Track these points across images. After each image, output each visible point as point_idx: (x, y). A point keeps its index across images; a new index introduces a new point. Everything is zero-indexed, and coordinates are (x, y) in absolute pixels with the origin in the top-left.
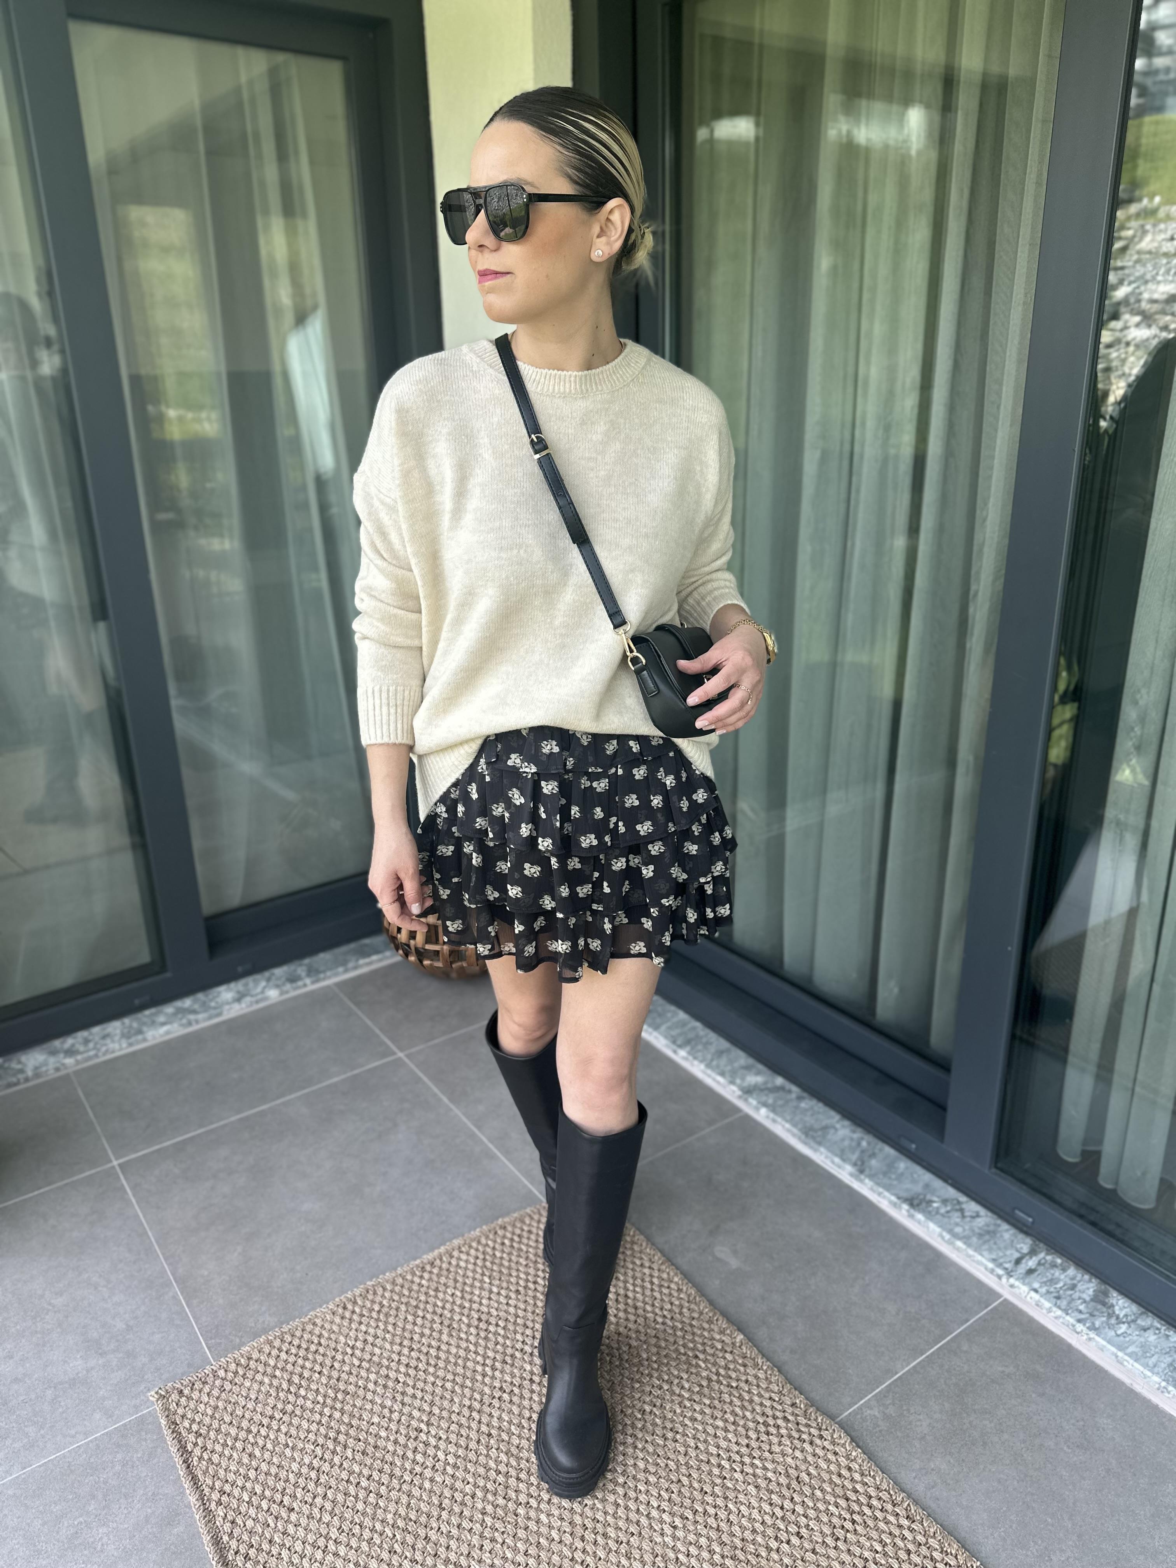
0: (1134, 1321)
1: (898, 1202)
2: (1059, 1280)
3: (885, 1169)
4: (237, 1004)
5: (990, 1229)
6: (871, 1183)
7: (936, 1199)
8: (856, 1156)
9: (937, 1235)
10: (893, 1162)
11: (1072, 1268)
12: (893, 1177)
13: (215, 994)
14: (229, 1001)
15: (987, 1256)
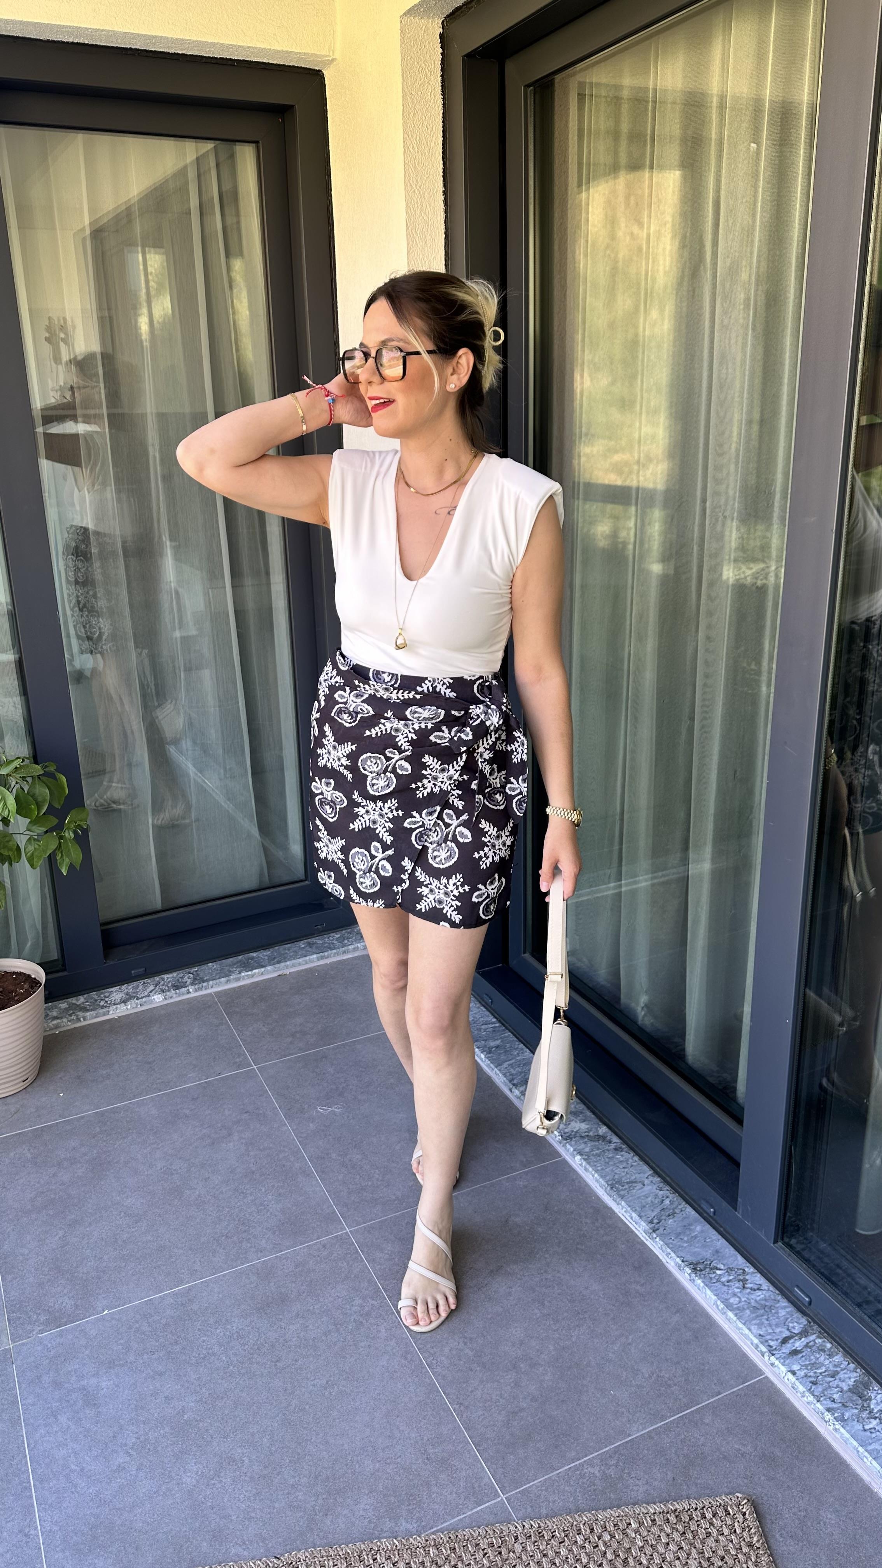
1: (683, 1264)
2: (822, 1365)
3: (679, 1230)
4: (123, 1004)
5: (767, 1304)
6: (662, 1243)
7: (722, 1267)
8: (655, 1213)
9: (713, 1302)
10: (690, 1225)
11: (841, 1354)
12: (686, 1239)
13: (107, 994)
14: (117, 1002)
15: (755, 1331)
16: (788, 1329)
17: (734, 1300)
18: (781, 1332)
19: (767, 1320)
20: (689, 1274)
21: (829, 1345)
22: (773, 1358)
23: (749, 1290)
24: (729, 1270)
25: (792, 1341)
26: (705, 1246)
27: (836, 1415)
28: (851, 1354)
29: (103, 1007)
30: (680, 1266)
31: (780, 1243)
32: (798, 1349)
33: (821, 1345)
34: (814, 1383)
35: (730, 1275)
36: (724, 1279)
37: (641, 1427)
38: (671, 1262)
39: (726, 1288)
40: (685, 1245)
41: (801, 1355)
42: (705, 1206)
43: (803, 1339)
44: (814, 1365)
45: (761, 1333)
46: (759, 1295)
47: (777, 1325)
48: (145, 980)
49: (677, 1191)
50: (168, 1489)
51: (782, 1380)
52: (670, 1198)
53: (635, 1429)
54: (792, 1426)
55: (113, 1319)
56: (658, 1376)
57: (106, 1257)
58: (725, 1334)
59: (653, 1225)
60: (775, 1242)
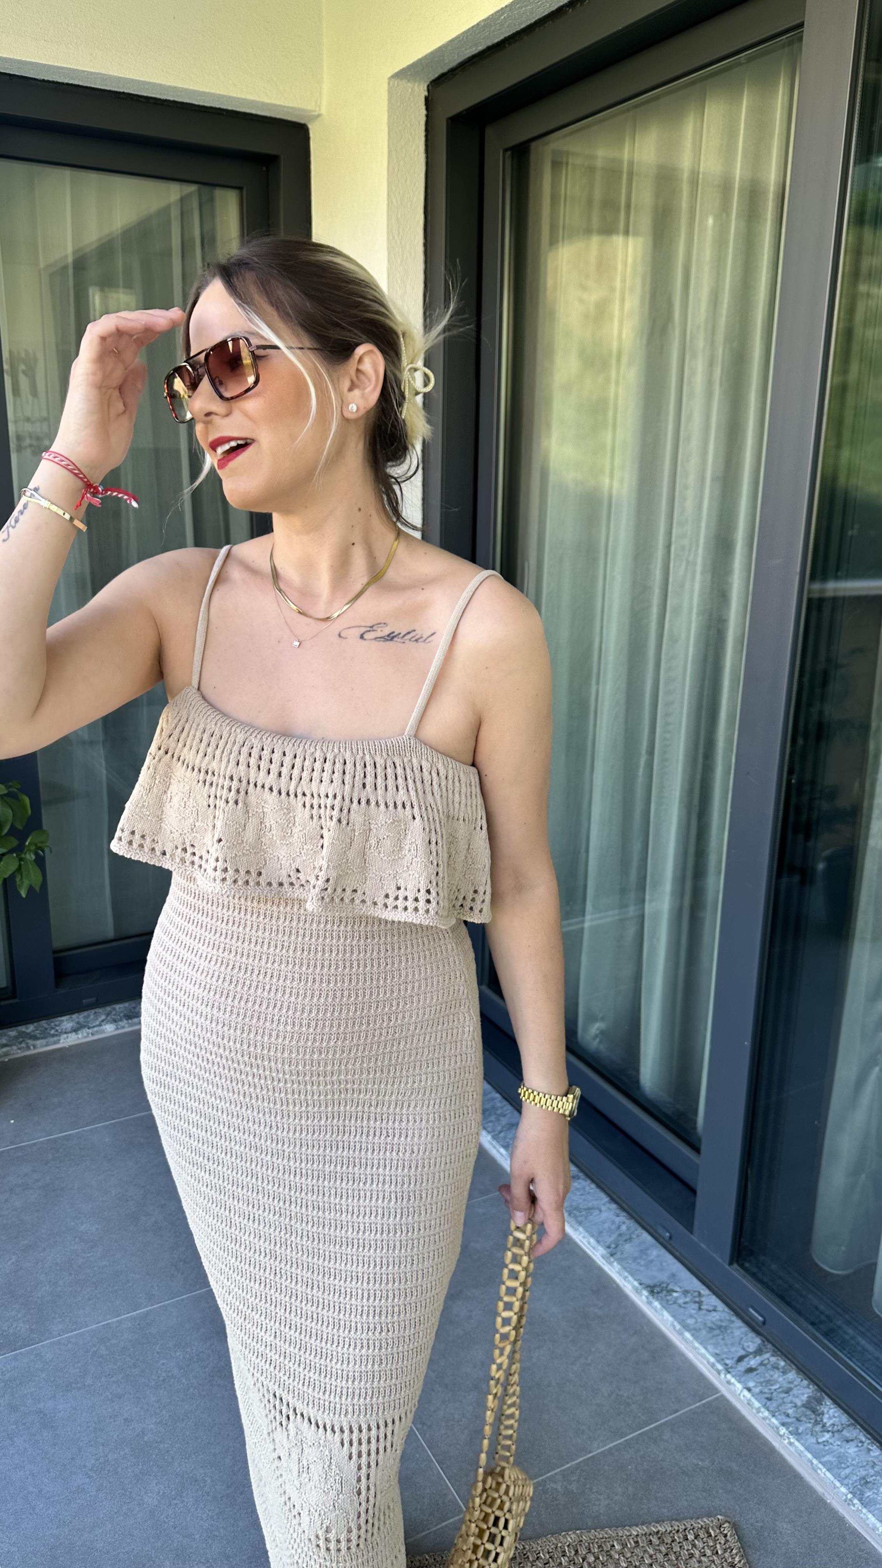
0: (838, 1431)
1: (640, 1287)
2: (776, 1382)
3: (636, 1254)
4: (74, 1034)
5: (723, 1324)
6: (619, 1267)
7: (678, 1289)
8: (612, 1238)
9: (669, 1324)
10: (647, 1249)
11: (794, 1372)
12: (642, 1263)
13: (57, 1023)
14: (68, 1030)
15: (711, 1350)
16: (743, 1349)
17: (690, 1321)
18: (736, 1351)
19: (723, 1339)
20: (647, 1297)
21: (782, 1363)
22: (729, 1376)
23: (703, 1312)
24: (686, 1292)
25: (746, 1359)
26: (661, 1269)
27: (791, 1429)
28: (804, 1371)
29: (53, 1036)
30: (637, 1290)
31: (735, 1266)
32: (754, 1367)
33: (775, 1363)
34: (769, 1399)
35: (686, 1297)
36: (681, 1301)
37: (601, 1444)
38: (628, 1285)
39: (682, 1310)
40: (642, 1268)
41: (755, 1373)
42: (661, 1230)
43: (758, 1358)
44: (769, 1382)
45: (717, 1352)
46: (715, 1317)
47: (732, 1345)
48: (97, 1010)
49: (631, 1216)
50: (129, 1509)
51: (737, 1397)
52: (626, 1224)
53: (596, 1445)
54: (749, 1441)
55: (69, 1342)
56: (618, 1395)
57: (61, 1283)
58: (682, 1355)
59: (609, 1250)
60: (731, 1264)
